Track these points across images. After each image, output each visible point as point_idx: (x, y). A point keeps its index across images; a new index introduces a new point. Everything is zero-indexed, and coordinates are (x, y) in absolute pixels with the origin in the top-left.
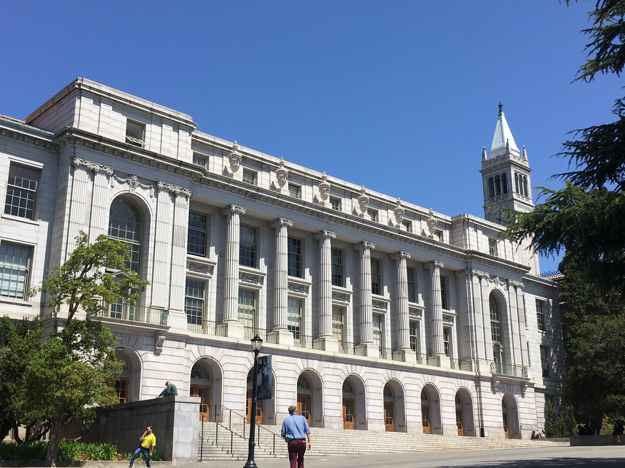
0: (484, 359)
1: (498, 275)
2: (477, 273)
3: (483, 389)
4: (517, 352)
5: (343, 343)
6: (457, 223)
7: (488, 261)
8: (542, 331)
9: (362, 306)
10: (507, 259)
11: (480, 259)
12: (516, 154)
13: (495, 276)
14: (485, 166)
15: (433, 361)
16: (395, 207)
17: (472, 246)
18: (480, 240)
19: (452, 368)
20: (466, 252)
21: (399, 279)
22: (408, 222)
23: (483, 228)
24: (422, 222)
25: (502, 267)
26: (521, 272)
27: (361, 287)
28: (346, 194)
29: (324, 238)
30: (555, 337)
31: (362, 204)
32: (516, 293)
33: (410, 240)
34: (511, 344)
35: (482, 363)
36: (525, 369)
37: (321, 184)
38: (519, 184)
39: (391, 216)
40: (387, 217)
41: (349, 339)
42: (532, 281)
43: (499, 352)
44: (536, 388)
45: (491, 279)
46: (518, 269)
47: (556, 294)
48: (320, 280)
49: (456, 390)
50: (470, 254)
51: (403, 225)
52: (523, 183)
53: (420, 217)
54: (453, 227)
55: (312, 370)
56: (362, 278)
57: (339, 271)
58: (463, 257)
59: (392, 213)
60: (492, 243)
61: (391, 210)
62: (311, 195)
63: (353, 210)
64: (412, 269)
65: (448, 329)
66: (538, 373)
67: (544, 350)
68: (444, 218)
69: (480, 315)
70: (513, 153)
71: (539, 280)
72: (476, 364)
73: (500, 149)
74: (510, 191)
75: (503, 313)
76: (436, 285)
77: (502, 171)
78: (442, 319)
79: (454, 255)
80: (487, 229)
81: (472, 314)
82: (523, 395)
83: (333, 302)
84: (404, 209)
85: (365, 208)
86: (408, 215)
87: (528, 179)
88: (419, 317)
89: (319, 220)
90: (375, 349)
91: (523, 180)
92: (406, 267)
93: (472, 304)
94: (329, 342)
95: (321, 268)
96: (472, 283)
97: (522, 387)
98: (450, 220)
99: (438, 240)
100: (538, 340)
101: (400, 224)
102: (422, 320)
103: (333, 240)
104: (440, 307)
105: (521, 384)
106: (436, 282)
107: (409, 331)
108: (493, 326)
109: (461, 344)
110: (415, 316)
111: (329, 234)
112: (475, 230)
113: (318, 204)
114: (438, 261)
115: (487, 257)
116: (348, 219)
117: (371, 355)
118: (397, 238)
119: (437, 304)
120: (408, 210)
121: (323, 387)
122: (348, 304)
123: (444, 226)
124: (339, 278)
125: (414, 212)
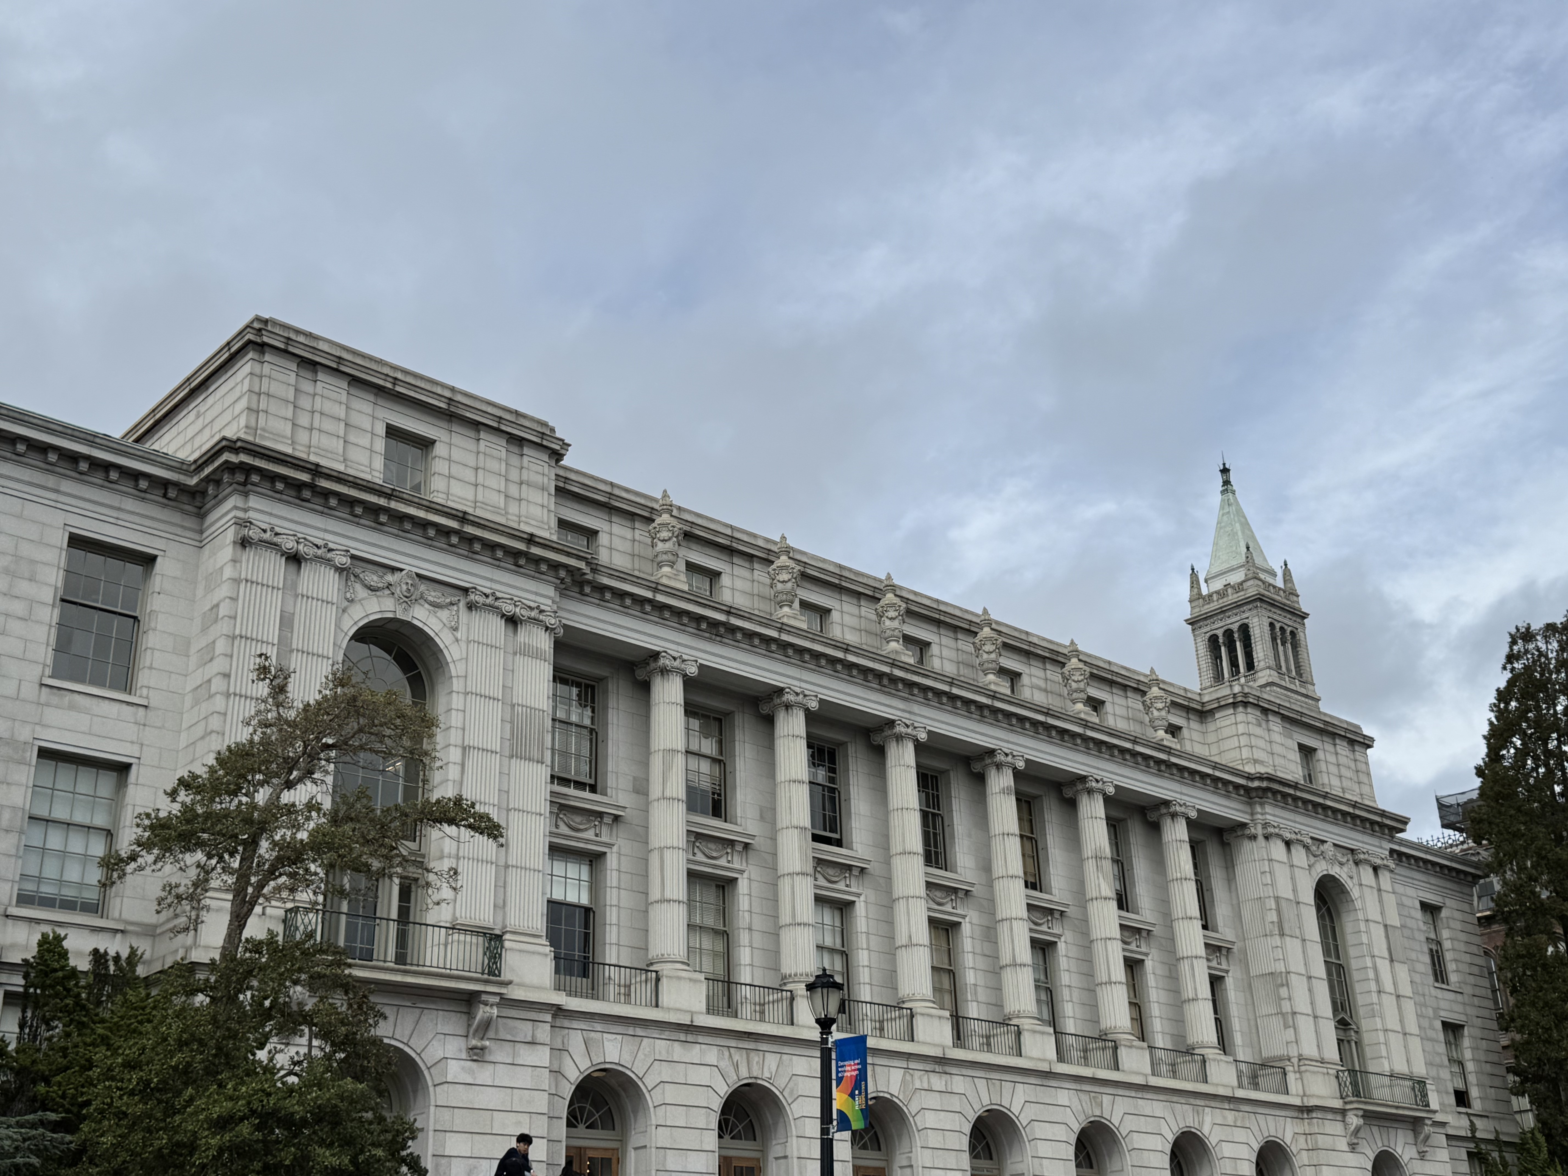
0: (1317, 1061)
1: (1331, 838)
2: (1281, 832)
3: (1322, 1141)
4: (1395, 1041)
5: (957, 1020)
6: (1216, 705)
7: (1306, 802)
8: (1444, 986)
9: (1003, 920)
10: (1347, 796)
11: (1285, 795)
12: (1270, 580)
13: (1323, 842)
14: (1197, 610)
15: (1190, 1068)
16: (1063, 665)
17: (1261, 762)
18: (1277, 749)
19: (1240, 1086)
20: (1250, 777)
21: (1088, 850)
22: (1096, 705)
23: (1284, 718)
24: (1130, 704)
25: (1339, 817)
26: (1386, 831)
27: (998, 869)
28: (942, 631)
29: (897, 741)
30: (1476, 1001)
31: (985, 656)
32: (1378, 884)
33: (1111, 747)
34: (1378, 1020)
35: (1314, 1072)
36: (1419, 1085)
37: (882, 603)
38: (1281, 648)
39: (1056, 688)
40: (1046, 691)
41: (973, 1010)
42: (1409, 856)
43: (1349, 1042)
44: (1448, 1136)
45: (1314, 848)
46: (1377, 823)
47: (1466, 890)
48: (893, 851)
49: (1256, 1147)
50: (1256, 784)
51: (1088, 709)
52: (1289, 646)
53: (1126, 691)
54: (1206, 717)
55: (888, 1096)
56: (997, 845)
57: (935, 828)
58: (1242, 792)
59: (1056, 679)
60: (1306, 756)
61: (1053, 674)
62: (858, 633)
63: (961, 673)
64: (1114, 826)
65: (1216, 981)
66: (1444, 1096)
67: (1450, 1032)
68: (1182, 693)
69: (1297, 943)
70: (1262, 576)
71: (1426, 852)
72: (1298, 1075)
73: (1232, 570)
74: (1262, 664)
75: (1351, 939)
76: (1182, 864)
77: (1238, 618)
78: (1204, 955)
79: (1220, 785)
80: (1293, 721)
81: (1277, 941)
82: (1422, 1155)
83: (929, 909)
84: (1088, 669)
85: (993, 665)
86: (1096, 685)
87: (1300, 636)
88: (1143, 949)
89: (884, 693)
90: (1045, 1037)
91: (1289, 638)
92: (1104, 816)
93: (1274, 913)
94: (927, 1019)
95: (895, 820)
96: (1270, 860)
97: (1416, 1133)
98: (1198, 698)
99: (1178, 747)
100: (1436, 1010)
101: (1080, 706)
102: (1150, 957)
103: (920, 747)
104: (1198, 924)
105: (1415, 1124)
106: (1181, 858)
107: (1125, 987)
108: (1329, 973)
109: (1253, 1023)
110: (1133, 947)
111: (909, 731)
112: (1264, 724)
113: (879, 652)
114: (1182, 802)
115: (1301, 790)
116: (955, 691)
117: (1035, 1053)
118: (1079, 741)
119: (1189, 914)
120: (1095, 671)
121: (919, 1144)
122: (964, 917)
123: (1184, 715)
124: (936, 846)
125: (1110, 677)
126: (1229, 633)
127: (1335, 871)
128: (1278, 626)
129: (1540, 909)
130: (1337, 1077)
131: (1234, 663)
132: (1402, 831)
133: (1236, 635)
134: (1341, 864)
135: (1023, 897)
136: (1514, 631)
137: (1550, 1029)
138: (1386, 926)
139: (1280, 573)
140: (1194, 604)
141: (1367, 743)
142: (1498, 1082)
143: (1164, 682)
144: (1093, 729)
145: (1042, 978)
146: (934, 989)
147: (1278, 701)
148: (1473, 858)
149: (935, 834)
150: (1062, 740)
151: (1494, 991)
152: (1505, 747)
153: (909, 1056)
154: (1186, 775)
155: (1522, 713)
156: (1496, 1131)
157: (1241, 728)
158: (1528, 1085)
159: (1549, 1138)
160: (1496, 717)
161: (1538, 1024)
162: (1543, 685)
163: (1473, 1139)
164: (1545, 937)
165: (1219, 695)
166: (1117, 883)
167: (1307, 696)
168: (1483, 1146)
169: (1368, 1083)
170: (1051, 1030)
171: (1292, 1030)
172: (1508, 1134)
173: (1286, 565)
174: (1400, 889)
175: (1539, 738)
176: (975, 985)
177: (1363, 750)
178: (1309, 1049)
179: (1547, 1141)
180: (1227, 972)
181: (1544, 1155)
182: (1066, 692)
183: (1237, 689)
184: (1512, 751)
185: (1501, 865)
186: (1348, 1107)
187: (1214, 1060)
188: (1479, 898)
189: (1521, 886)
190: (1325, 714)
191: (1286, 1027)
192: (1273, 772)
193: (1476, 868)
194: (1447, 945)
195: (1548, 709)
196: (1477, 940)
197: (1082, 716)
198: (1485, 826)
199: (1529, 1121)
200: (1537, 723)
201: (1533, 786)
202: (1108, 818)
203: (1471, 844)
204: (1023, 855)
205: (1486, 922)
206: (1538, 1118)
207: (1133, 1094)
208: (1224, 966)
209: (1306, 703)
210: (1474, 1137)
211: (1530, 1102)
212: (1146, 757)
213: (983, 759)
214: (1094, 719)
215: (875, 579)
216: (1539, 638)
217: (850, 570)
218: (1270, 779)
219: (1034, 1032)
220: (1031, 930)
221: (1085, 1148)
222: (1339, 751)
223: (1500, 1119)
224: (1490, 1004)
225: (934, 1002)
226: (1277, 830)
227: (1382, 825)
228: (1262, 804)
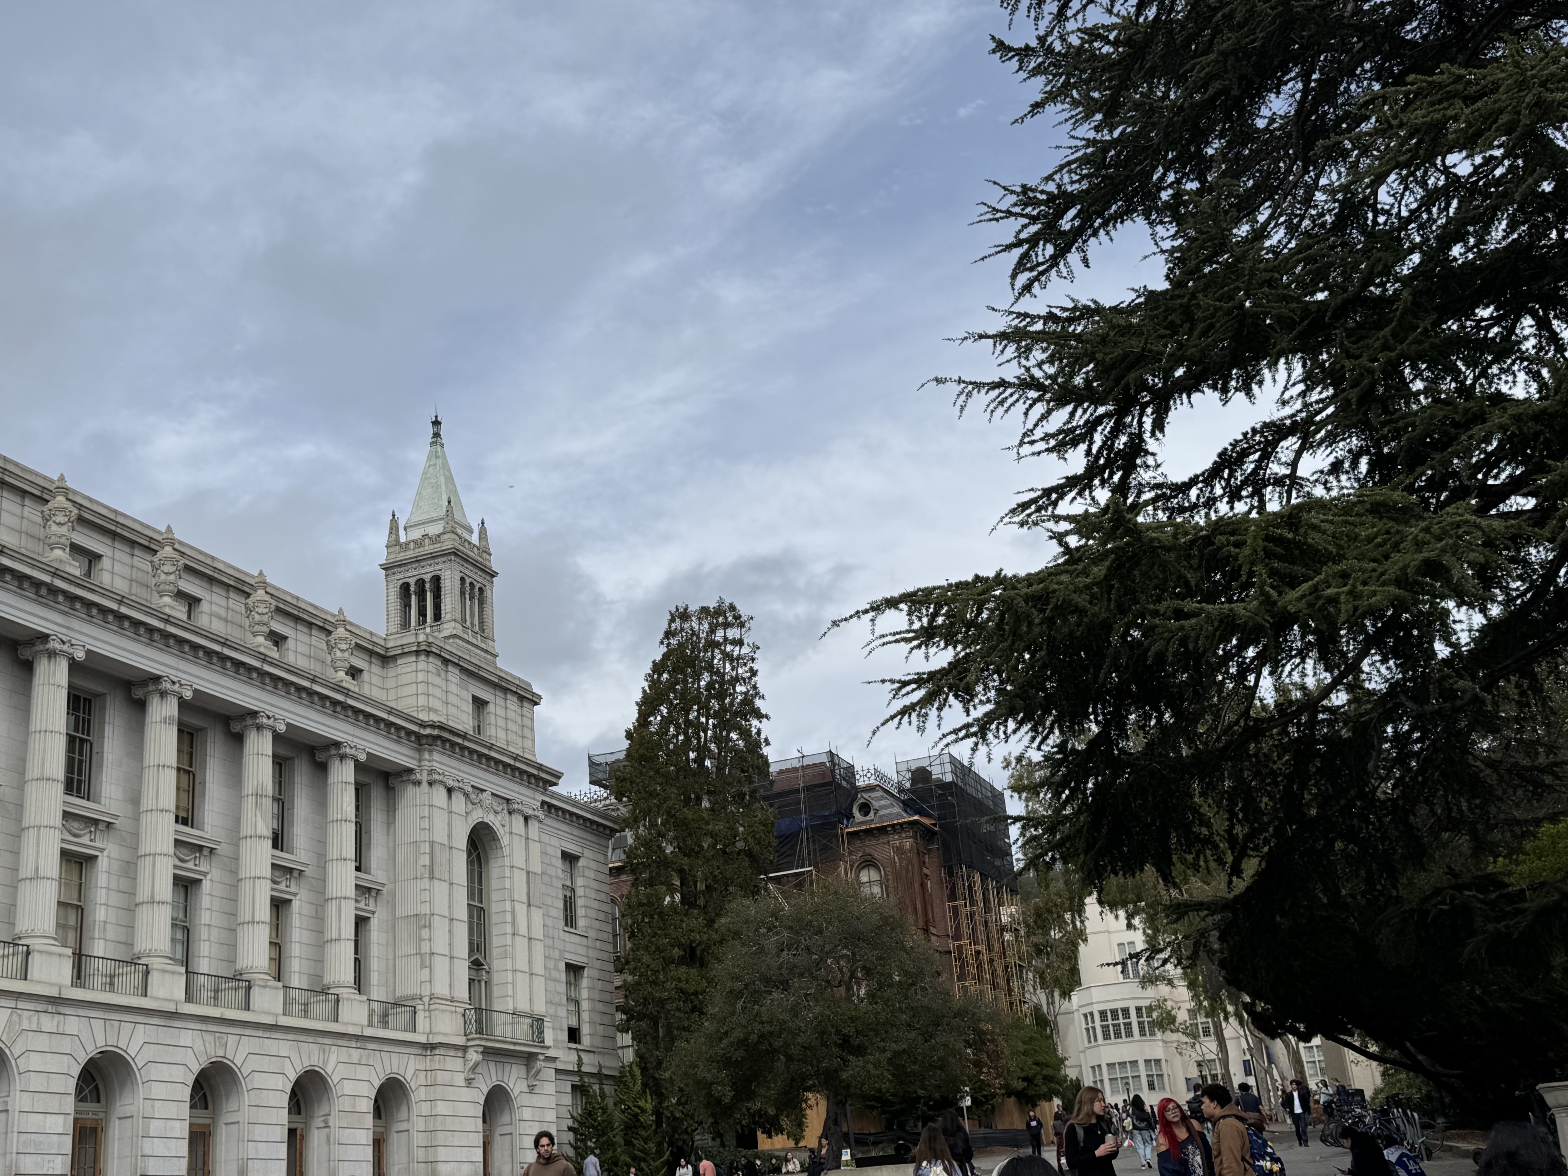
0: (447, 1000)
1: (490, 788)
2: (445, 780)
3: (441, 1077)
4: (522, 980)
5: (80, 959)
6: (400, 652)
7: (472, 751)
8: (572, 930)
9: (145, 855)
10: (511, 749)
11: (453, 744)
12: (466, 535)
13: (483, 791)
14: (393, 556)
15: (322, 1007)
16: (248, 595)
17: (436, 711)
18: (452, 699)
19: (370, 1024)
20: (423, 725)
21: (249, 786)
22: (278, 639)
23: (463, 670)
24: (313, 643)
25: (501, 768)
26: (541, 784)
27: (148, 802)
28: (117, 545)
29: (49, 657)
30: (598, 944)
31: (163, 577)
32: (527, 833)
33: (287, 684)
34: (509, 961)
35: (443, 1011)
36: (538, 1022)
37: (50, 505)
38: (468, 603)
39: (237, 618)
40: (226, 620)
41: (98, 948)
42: (557, 809)
43: (479, 981)
44: (557, 1071)
45: (473, 796)
46: (534, 775)
47: (603, 842)
48: (29, 776)
49: (377, 1084)
50: (428, 731)
51: (269, 643)
52: (476, 601)
53: (311, 629)
54: (388, 662)
56: (150, 776)
57: (81, 754)
58: (413, 738)
59: (238, 609)
60: (478, 708)
61: (236, 603)
62: (17, 535)
63: (133, 591)
64: (280, 763)
65: (361, 922)
66: (559, 1032)
67: (572, 974)
68: (368, 636)
69: (446, 885)
70: (459, 531)
71: (573, 806)
72: (427, 1014)
73: (432, 521)
74: (449, 616)
75: (494, 884)
76: (345, 805)
77: (432, 569)
78: (353, 896)
79: (393, 730)
80: (470, 673)
81: (426, 884)
82: (531, 1089)
83: (63, 840)
84: (274, 603)
85: (171, 587)
86: (280, 619)
87: (488, 593)
88: (293, 889)
89: (41, 603)
90: (176, 976)
91: (477, 594)
92: (270, 753)
93: (427, 857)
94: (44, 956)
95: (36, 744)
96: (431, 806)
97: (528, 1067)
98: (382, 643)
99: (357, 690)
100: (562, 952)
101: (261, 639)
102: (298, 897)
103: (75, 666)
104: (353, 865)
105: (529, 1059)
106: (345, 799)
107: (268, 927)
108: (471, 916)
109: (391, 962)
110: (282, 887)
111: (65, 647)
112: (443, 673)
113: (40, 559)
114: (353, 745)
115: (470, 740)
116: (124, 610)
117: (161, 994)
118: (255, 675)
119: (344, 856)
120: (281, 606)
121: (18, 1088)
122: (102, 850)
123: (367, 658)
124: (80, 774)
125: (296, 613)
126: (421, 583)
127: (490, 819)
128: (468, 581)
129: (665, 863)
130: (464, 1015)
131: (422, 613)
132: (555, 784)
133: (427, 586)
134: (496, 812)
135: (172, 832)
136: (674, 610)
137: (658, 971)
138: (528, 873)
139: (476, 530)
140: (390, 550)
141: (534, 701)
142: (607, 1020)
143: (351, 624)
144: (271, 664)
145: (181, 916)
146: (58, 925)
147: (459, 654)
148: (614, 814)
149: (81, 762)
150: (237, 672)
151: (615, 936)
152: (653, 714)
153: (19, 996)
154: (361, 717)
155: (671, 685)
156: (600, 1065)
157: (421, 676)
158: (633, 1022)
159: (644, 1070)
160: (649, 687)
161: (648, 966)
162: (691, 662)
163: (579, 1073)
164: (665, 888)
165: (404, 642)
166: (275, 822)
167: (486, 651)
168: (586, 1080)
169: (491, 1021)
170: (183, 970)
171: (428, 970)
172: (610, 1068)
173: (483, 523)
174: (545, 838)
175: (683, 709)
176: (105, 922)
177: (530, 706)
178: (441, 988)
179: (642, 1074)
180: (373, 913)
181: (638, 1087)
182: (248, 623)
183: (422, 638)
184: (659, 718)
185: (636, 820)
186: (470, 1044)
187: (348, 999)
188: (614, 850)
189: (651, 840)
190: (501, 670)
191: (423, 966)
192: (445, 721)
193: (615, 822)
194: (580, 892)
195: (693, 683)
196: (606, 888)
197: (262, 650)
198: (627, 785)
199: (629, 1056)
200: (683, 696)
201: (672, 751)
202: (275, 756)
203: (613, 800)
204: (178, 789)
205: (616, 872)
206: (637, 1053)
207: (260, 1033)
208: (371, 908)
209: (484, 658)
210: (580, 1071)
211: (633, 1038)
212: (323, 697)
213: (147, 685)
214: (274, 653)
215: (45, 478)
216: (694, 618)
217: (17, 464)
218: (442, 727)
219: (164, 971)
220: (175, 867)
221: (202, 1088)
222: (509, 706)
223: (604, 1054)
224: (610, 948)
225: (55, 939)
226: (441, 778)
227: (538, 778)
228: (430, 751)
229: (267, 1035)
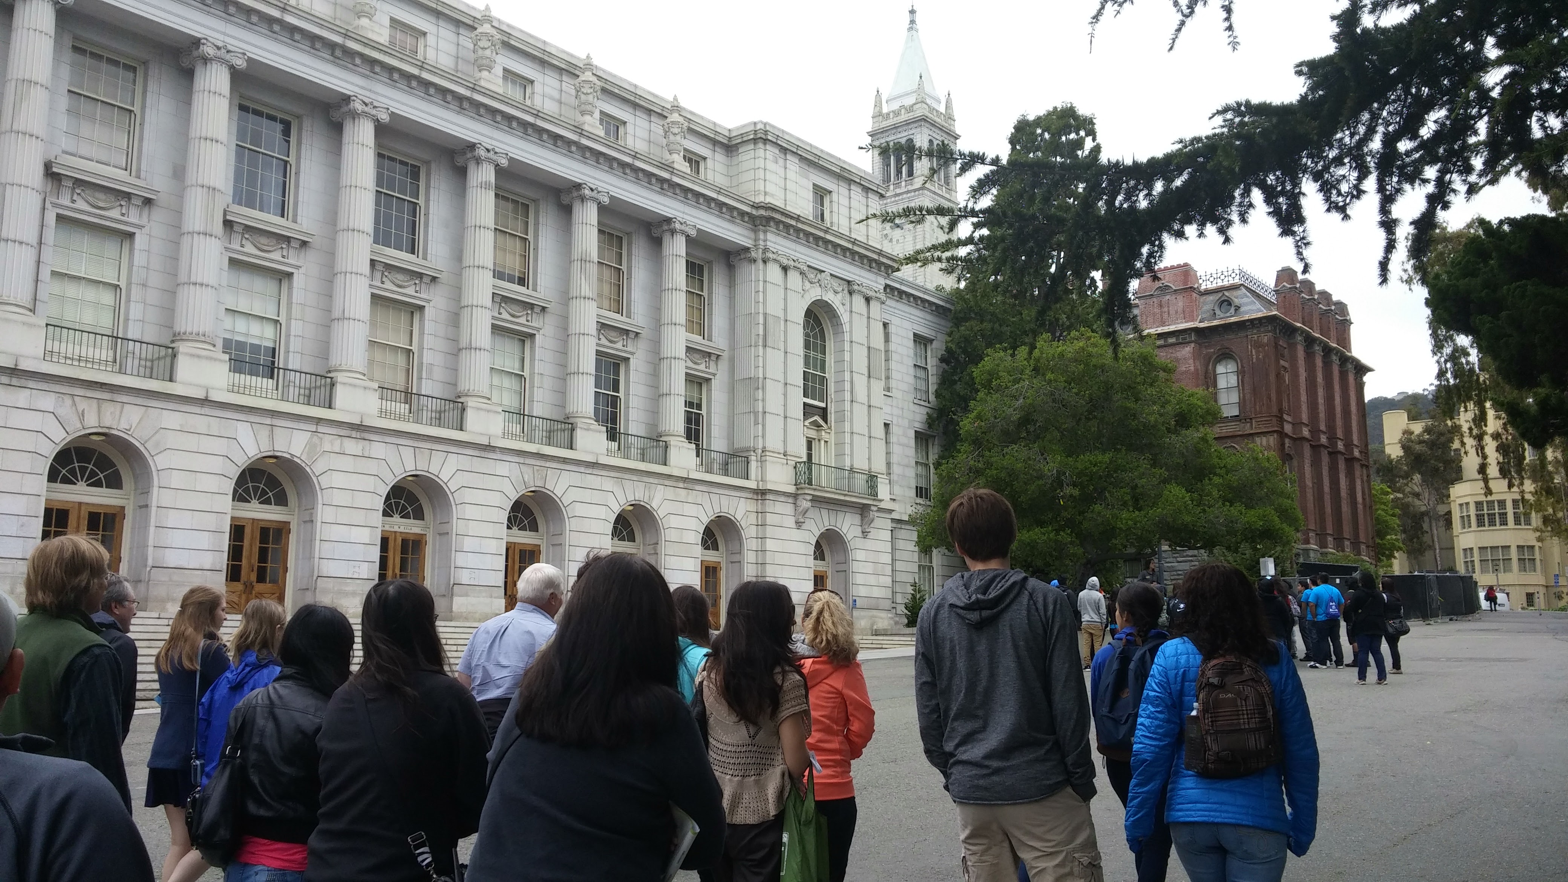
0: (779, 453)
1: (829, 269)
2: (779, 258)
3: (771, 519)
7: (807, 234)
8: (922, 403)
9: (468, 307)
10: (853, 236)
11: (787, 227)
12: (934, 105)
13: (821, 271)
15: (650, 452)
16: (577, 77)
17: (772, 195)
18: (791, 186)
19: (698, 469)
20: (754, 206)
21: (577, 253)
23: (802, 159)
24: (648, 126)
25: (840, 252)
26: (883, 269)
27: (470, 259)
28: (441, 23)
29: (353, 118)
31: (480, 52)
32: (868, 312)
33: (609, 159)
34: (846, 424)
35: (775, 462)
36: (870, 478)
39: (568, 99)
41: (426, 387)
42: (902, 292)
43: (818, 440)
44: (892, 520)
45: (810, 275)
46: (875, 260)
48: (339, 227)
49: (706, 521)
50: (762, 212)
53: (648, 115)
54: (731, 152)
55: (288, 456)
56: (468, 237)
57: (413, 215)
58: (746, 219)
59: (569, 90)
60: (820, 196)
61: (567, 84)
64: (620, 237)
65: (703, 382)
66: (906, 489)
67: (922, 440)
68: (710, 126)
69: (780, 354)
70: (928, 101)
71: (925, 293)
72: (759, 464)
73: (907, 94)
76: (677, 276)
77: (906, 134)
78: (684, 356)
79: (725, 210)
80: (810, 162)
81: (760, 351)
82: (865, 534)
84: (600, 84)
85: (488, 62)
86: (612, 102)
88: (627, 348)
90: (493, 415)
92: (593, 223)
93: (761, 327)
94: (348, 388)
95: (343, 197)
96: (766, 281)
97: (863, 516)
98: (725, 133)
100: (912, 421)
101: (588, 118)
102: (636, 356)
104: (685, 329)
105: (863, 510)
106: (677, 270)
107: (595, 378)
108: (806, 383)
109: (731, 419)
110: (616, 345)
111: (368, 109)
112: (781, 162)
114: (682, 220)
115: (806, 224)
116: (426, 76)
117: (478, 429)
118: (574, 149)
119: (674, 321)
120: (609, 88)
121: (321, 502)
122: (428, 301)
123: (711, 147)
124: (411, 233)
125: (632, 98)
126: (898, 146)
127: (829, 297)
128: (936, 143)
130: (795, 468)
131: (899, 170)
132: (898, 270)
133: (903, 148)
134: (836, 292)
135: (490, 286)
138: (869, 348)
139: (943, 101)
140: (875, 120)
144: (589, 138)
145: (517, 366)
150: (555, 145)
153: (321, 421)
154: (690, 196)
157: (761, 164)
165: (742, 131)
169: (820, 473)
171: (760, 426)
173: (949, 95)
174: (890, 319)
178: (774, 443)
180: (714, 375)
182: (575, 103)
186: (800, 492)
187: (676, 446)
191: (756, 423)
192: (780, 204)
194: (932, 371)
197: (586, 127)
202: (600, 226)
204: (495, 247)
207: (580, 469)
208: (709, 369)
212: (649, 175)
213: (465, 153)
214: (600, 132)
218: (773, 209)
219: (479, 409)
220: (504, 320)
221: (532, 514)
222: (852, 195)
225: (364, 375)
226: (775, 256)
227: (879, 263)
228: (765, 232)
229: (590, 471)
